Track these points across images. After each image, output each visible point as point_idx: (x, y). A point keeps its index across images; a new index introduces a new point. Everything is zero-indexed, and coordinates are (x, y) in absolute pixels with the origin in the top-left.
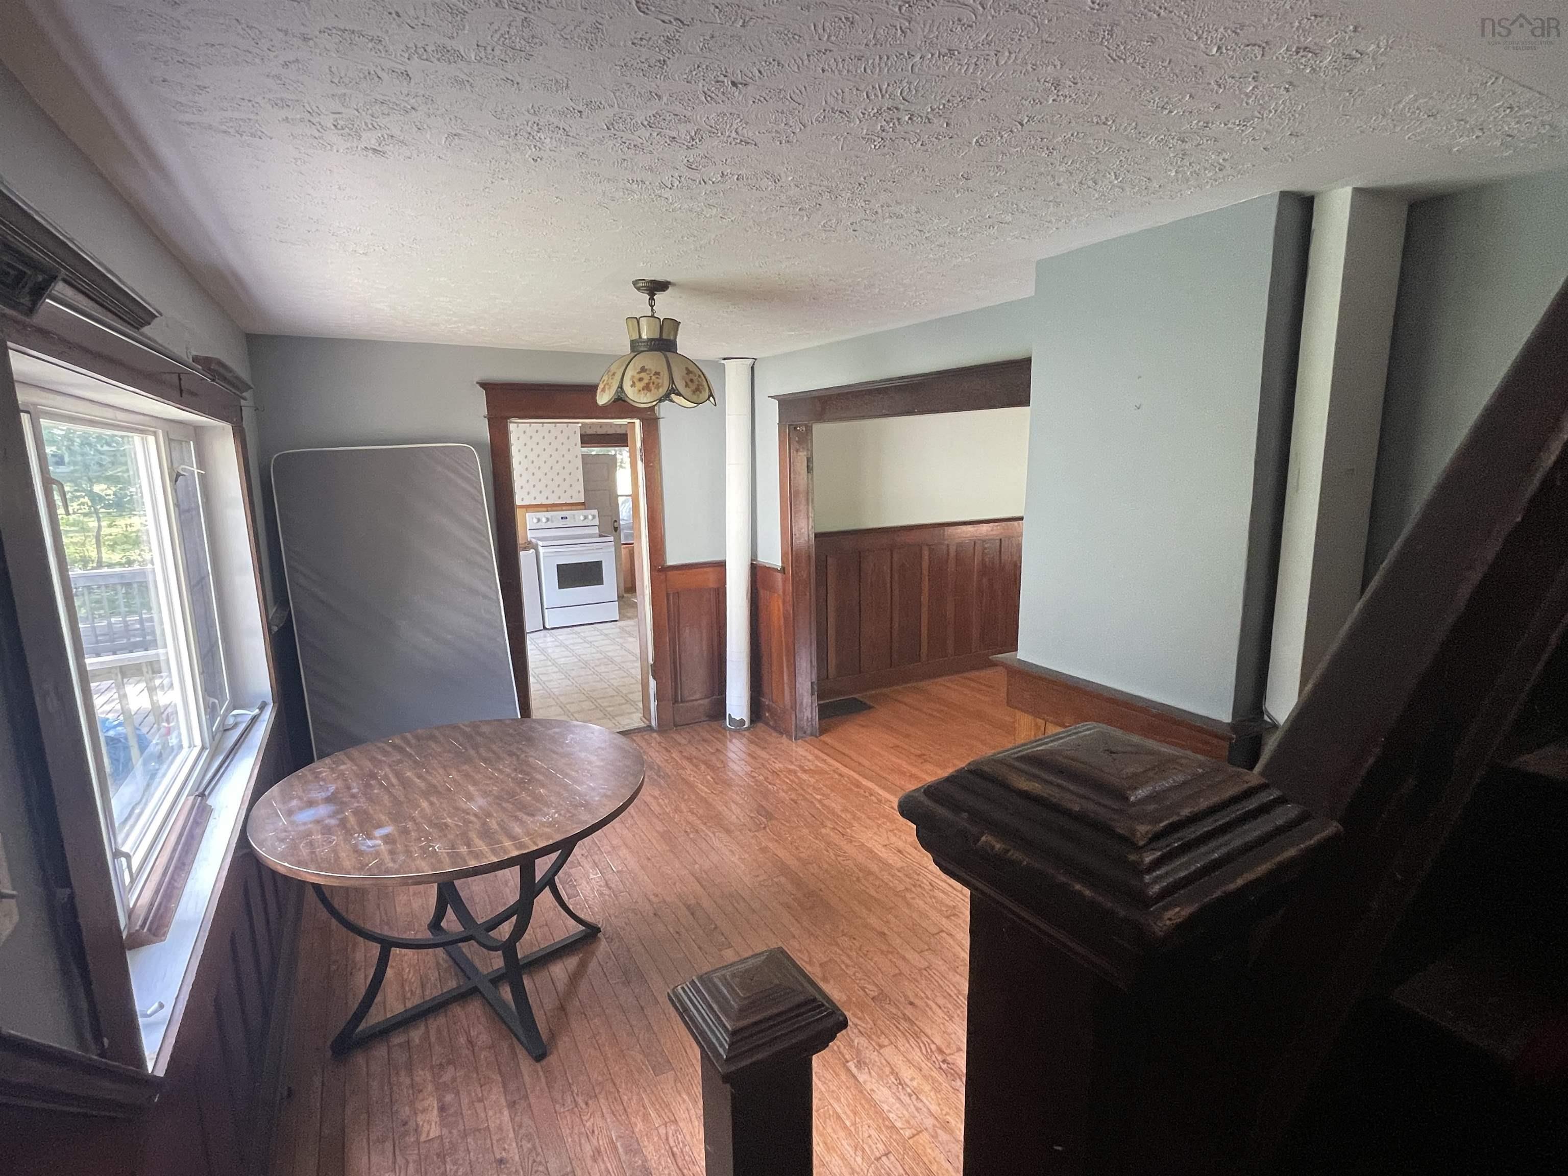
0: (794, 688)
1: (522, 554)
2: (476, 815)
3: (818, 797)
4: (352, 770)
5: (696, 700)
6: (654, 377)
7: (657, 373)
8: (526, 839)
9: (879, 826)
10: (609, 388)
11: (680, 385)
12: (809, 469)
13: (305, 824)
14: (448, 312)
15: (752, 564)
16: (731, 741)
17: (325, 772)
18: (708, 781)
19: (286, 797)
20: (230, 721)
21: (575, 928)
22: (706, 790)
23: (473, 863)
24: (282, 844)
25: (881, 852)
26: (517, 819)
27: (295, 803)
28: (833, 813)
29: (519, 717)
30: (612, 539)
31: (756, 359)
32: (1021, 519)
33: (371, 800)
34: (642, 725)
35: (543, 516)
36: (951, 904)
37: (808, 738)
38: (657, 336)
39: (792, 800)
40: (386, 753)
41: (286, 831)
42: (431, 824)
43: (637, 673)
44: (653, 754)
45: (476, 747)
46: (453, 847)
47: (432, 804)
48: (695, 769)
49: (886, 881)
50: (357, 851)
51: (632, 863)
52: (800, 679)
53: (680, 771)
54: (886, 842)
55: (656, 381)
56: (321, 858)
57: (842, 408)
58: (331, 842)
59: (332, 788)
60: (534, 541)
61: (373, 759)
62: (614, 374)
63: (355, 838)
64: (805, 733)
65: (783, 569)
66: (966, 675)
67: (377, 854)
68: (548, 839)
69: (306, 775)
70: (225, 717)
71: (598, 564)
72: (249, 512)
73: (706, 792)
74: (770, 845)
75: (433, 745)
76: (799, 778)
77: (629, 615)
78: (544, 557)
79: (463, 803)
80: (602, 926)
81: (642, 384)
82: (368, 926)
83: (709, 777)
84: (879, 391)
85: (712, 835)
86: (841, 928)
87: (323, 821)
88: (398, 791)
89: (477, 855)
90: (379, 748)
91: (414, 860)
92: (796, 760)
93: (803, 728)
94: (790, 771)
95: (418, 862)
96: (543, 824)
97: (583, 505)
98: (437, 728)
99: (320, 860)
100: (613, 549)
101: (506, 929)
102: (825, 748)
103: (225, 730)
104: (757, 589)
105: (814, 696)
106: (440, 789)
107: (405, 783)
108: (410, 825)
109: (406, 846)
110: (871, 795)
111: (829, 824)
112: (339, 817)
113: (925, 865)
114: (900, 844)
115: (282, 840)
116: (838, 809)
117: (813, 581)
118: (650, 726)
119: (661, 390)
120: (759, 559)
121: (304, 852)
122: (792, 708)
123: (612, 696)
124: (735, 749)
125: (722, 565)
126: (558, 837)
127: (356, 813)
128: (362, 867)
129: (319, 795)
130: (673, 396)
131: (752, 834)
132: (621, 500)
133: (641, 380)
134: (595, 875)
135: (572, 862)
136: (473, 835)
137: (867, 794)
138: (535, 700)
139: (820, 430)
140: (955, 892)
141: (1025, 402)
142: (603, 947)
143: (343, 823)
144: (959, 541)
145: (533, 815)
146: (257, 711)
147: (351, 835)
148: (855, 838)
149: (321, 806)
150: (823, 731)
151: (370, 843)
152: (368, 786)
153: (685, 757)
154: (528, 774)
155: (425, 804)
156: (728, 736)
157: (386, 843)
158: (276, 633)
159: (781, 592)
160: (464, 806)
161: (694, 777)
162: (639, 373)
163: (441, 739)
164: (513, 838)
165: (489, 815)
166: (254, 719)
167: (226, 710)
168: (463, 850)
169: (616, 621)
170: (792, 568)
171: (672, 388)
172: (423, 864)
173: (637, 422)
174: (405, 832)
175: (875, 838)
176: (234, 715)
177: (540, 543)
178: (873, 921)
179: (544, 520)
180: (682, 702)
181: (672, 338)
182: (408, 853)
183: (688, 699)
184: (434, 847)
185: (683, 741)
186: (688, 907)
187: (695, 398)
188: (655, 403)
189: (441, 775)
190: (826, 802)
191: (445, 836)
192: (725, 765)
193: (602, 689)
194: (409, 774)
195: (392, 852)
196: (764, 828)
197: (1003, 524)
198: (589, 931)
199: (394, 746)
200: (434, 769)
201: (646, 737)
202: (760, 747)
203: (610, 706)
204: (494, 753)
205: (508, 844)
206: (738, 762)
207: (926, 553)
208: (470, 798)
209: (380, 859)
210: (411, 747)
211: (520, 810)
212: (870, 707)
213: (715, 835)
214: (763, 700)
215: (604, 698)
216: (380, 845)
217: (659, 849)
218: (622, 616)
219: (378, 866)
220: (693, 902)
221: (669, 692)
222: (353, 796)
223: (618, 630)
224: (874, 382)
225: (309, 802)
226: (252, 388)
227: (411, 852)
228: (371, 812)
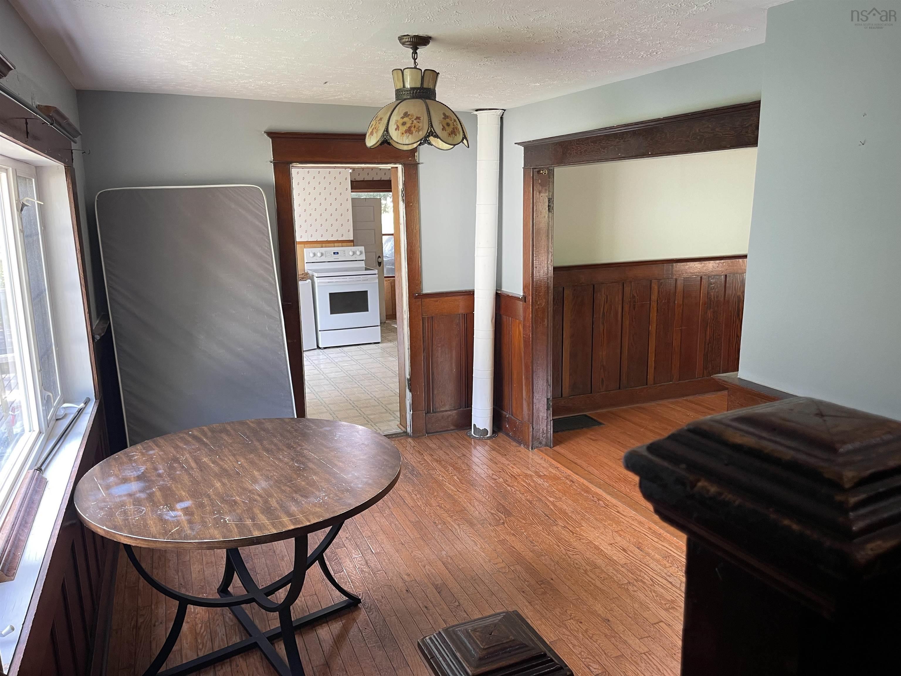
0: (531, 404)
1: (300, 283)
2: (259, 495)
3: (551, 499)
4: (159, 454)
5: (446, 411)
6: (415, 122)
7: (418, 118)
8: (300, 516)
9: (605, 527)
10: (376, 132)
11: (438, 129)
12: (550, 208)
13: (120, 496)
14: (241, 68)
15: (497, 293)
16: (475, 448)
17: (137, 455)
18: (454, 481)
19: (105, 475)
20: (61, 413)
21: (339, 598)
22: (452, 488)
23: (257, 534)
24: (101, 512)
25: (607, 549)
26: (293, 499)
27: (112, 479)
28: (566, 513)
29: (296, 417)
30: (376, 272)
31: (505, 110)
32: (745, 256)
33: (174, 479)
34: (399, 431)
35: (319, 251)
36: (669, 598)
37: (543, 448)
38: (418, 85)
39: (527, 500)
40: (187, 443)
41: (105, 502)
42: (223, 501)
43: (395, 387)
44: (409, 456)
45: (260, 441)
46: (240, 520)
47: (224, 484)
48: (443, 470)
49: (611, 574)
50: (161, 519)
51: (388, 547)
52: (537, 396)
53: (431, 472)
54: (612, 542)
55: (417, 125)
56: (133, 524)
57: (581, 153)
58: (142, 512)
59: (143, 469)
60: (310, 272)
61: (176, 447)
62: (381, 119)
63: (160, 510)
64: (540, 443)
65: (525, 298)
66: (690, 398)
67: (178, 523)
68: (319, 517)
69: (121, 458)
70: (57, 409)
71: (365, 294)
72: (77, 239)
73: (452, 490)
74: (508, 538)
75: (226, 438)
76: (534, 481)
77: (390, 338)
78: (318, 286)
79: (248, 485)
80: (362, 598)
81: (405, 128)
82: (169, 586)
83: (455, 477)
84: (616, 136)
85: (457, 527)
86: (569, 612)
87: (134, 495)
88: (196, 473)
89: (260, 527)
90: (181, 438)
91: (208, 528)
92: (532, 466)
93: (539, 438)
94: (526, 475)
95: (211, 531)
96: (315, 505)
97: (352, 243)
98: (229, 424)
99: (132, 526)
100: (377, 281)
101: (282, 594)
102: (558, 457)
103: (57, 420)
104: (500, 315)
105: (549, 412)
106: (231, 472)
107: (202, 467)
108: (205, 501)
109: (202, 517)
110: (599, 500)
111: (561, 523)
112: (148, 492)
113: (647, 563)
114: (625, 543)
115: (102, 509)
116: (569, 510)
117: (551, 309)
118: (405, 432)
119: (421, 133)
120: (503, 289)
121: (119, 519)
122: (529, 421)
123: (374, 406)
124: (478, 455)
125: (470, 294)
126: (328, 516)
127: (162, 489)
128: (166, 533)
129: (133, 474)
130: (431, 139)
131: (492, 528)
132: (385, 238)
133: (404, 124)
134: (357, 556)
135: (338, 544)
136: (257, 511)
137: (595, 499)
138: (309, 407)
139: (560, 172)
140: (674, 589)
141: (753, 142)
142: (362, 615)
143: (151, 497)
144: (685, 275)
145: (306, 497)
146: (82, 405)
147: (157, 507)
148: (583, 536)
149: (133, 483)
150: (557, 441)
151: (172, 514)
152: (171, 468)
153: (435, 459)
154: (303, 463)
155: (218, 485)
156: (473, 444)
157: (185, 514)
158: (98, 340)
159: (522, 319)
160: (250, 488)
161: (443, 477)
162: (402, 118)
163: (232, 432)
164: (289, 514)
165: (271, 496)
166: (80, 411)
167: (58, 403)
168: (249, 522)
169: (379, 343)
170: (532, 298)
171: (431, 131)
172: (216, 532)
173: (400, 167)
174: (201, 506)
175: (602, 538)
176: (65, 408)
177: (316, 275)
178: (599, 608)
179: (319, 255)
180: (434, 412)
181: (431, 87)
182: (204, 523)
183: (438, 410)
184: (224, 519)
185: (434, 446)
186: (436, 587)
187: (450, 140)
188: (415, 145)
189: (231, 461)
190: (558, 504)
191: (234, 511)
192: (469, 468)
193: (365, 400)
194: (205, 459)
195: (190, 522)
196: (503, 523)
197: (729, 261)
198: (351, 601)
199: (195, 437)
200: (226, 456)
201: (402, 441)
202: (500, 453)
203: (371, 415)
204: (275, 445)
205: (285, 519)
206: (481, 466)
207: (655, 287)
208: (255, 481)
209: (181, 527)
210: (207, 438)
211: (296, 492)
212: (600, 424)
213: (460, 528)
214: (504, 413)
215: (367, 407)
216: (180, 516)
217: (412, 536)
218: (384, 339)
219: (179, 532)
220: (439, 582)
221: (423, 404)
222: (160, 475)
223: (380, 351)
224: (611, 128)
225: (123, 479)
226: (81, 135)
227: (206, 522)
228: (174, 489)
